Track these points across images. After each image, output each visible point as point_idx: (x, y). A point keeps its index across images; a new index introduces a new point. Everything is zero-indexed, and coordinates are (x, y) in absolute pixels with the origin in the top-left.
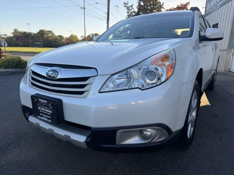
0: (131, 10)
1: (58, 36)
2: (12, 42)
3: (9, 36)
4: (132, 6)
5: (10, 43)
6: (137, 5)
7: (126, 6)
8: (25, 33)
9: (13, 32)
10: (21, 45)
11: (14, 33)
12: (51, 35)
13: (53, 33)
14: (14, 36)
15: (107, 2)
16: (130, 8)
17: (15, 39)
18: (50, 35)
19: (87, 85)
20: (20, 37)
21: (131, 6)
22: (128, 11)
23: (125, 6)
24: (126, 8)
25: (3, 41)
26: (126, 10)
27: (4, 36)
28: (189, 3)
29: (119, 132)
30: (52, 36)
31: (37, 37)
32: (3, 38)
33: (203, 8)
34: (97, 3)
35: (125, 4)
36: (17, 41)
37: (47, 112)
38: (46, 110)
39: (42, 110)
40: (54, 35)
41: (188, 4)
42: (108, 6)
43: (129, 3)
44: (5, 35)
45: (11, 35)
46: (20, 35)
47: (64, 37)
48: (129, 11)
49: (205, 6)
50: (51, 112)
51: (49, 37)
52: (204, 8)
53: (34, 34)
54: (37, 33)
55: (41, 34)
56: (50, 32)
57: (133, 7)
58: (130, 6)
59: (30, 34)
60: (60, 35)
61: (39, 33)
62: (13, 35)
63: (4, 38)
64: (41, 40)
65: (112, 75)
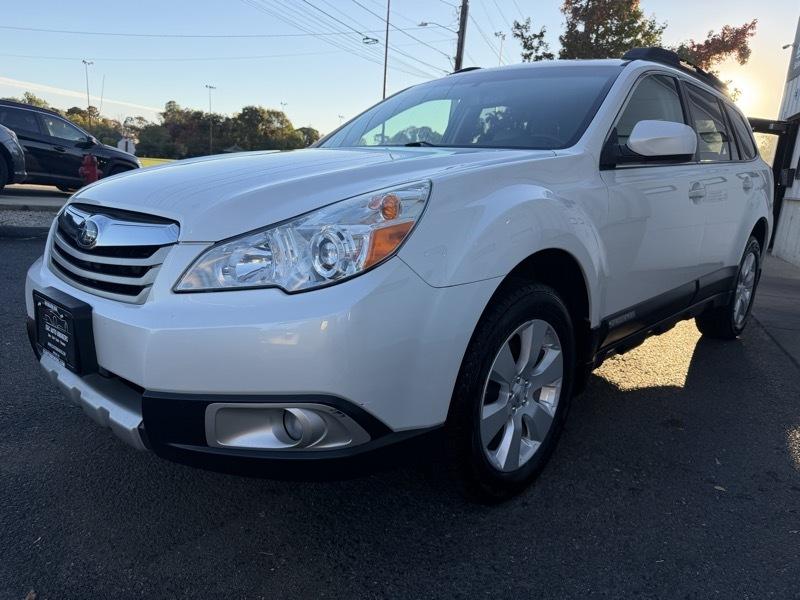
0: (536, 50)
1: (302, 129)
2: (158, 141)
3: (150, 123)
4: (542, 35)
5: (151, 147)
6: (563, 31)
7: (522, 36)
8: (198, 115)
9: (164, 110)
10: (184, 154)
11: (165, 115)
12: (279, 125)
13: (287, 121)
14: (165, 125)
15: (458, 22)
16: (535, 43)
17: (166, 134)
18: (276, 124)
19: (151, 267)
20: (184, 127)
21: (538, 34)
22: (528, 52)
23: (517, 35)
24: (519, 41)
25: (132, 138)
26: (521, 48)
27: (136, 123)
28: (752, 26)
29: (211, 410)
30: (282, 129)
31: (234, 130)
32: (133, 128)
33: (784, 48)
34: (426, 24)
35: (518, 26)
36: (174, 141)
37: (60, 339)
38: (59, 335)
39: (52, 334)
40: (289, 127)
41: (750, 31)
42: (462, 33)
43: (531, 25)
44: (140, 119)
45: (158, 121)
46: (183, 121)
47: (320, 134)
48: (532, 53)
49: (792, 41)
50: (65, 338)
51: (273, 132)
52: (791, 49)
53: (228, 119)
54: (236, 116)
55: (247, 120)
56: (278, 115)
57: (544, 39)
58: (535, 36)
59: (214, 119)
60: (306, 126)
61: (241, 117)
62: (163, 120)
63: (137, 130)
64: (246, 140)
65: (217, 243)
